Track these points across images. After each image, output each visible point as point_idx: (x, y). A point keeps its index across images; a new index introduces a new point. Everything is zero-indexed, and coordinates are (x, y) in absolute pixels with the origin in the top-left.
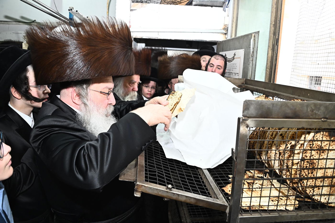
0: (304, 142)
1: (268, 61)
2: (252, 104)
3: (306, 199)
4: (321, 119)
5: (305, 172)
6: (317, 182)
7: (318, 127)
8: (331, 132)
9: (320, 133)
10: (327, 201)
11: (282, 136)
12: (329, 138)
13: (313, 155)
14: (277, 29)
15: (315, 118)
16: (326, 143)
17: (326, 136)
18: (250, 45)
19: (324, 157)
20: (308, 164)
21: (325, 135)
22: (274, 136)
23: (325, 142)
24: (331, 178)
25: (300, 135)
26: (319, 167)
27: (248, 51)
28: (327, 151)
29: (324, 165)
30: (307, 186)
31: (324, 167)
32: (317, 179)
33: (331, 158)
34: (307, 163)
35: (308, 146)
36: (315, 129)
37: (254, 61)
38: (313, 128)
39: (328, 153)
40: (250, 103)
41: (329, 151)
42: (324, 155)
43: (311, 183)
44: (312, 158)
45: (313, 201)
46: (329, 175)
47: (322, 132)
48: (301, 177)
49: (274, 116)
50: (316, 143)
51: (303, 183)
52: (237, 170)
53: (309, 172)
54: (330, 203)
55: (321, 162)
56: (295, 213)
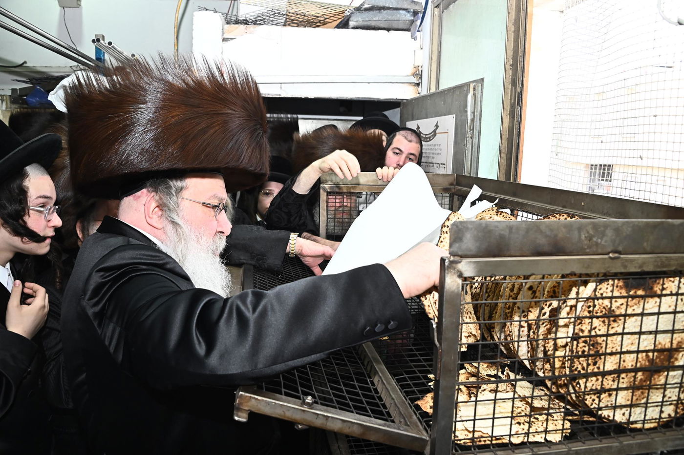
0: (577, 302)
1: (503, 137)
2: (467, 228)
3: (585, 416)
4: (608, 254)
5: (582, 362)
6: (606, 380)
7: (603, 271)
8: (629, 279)
9: (606, 283)
10: (628, 418)
11: (533, 290)
12: (626, 291)
13: (595, 328)
14: (519, 74)
15: (596, 253)
16: (620, 301)
17: (619, 287)
18: (466, 106)
19: (616, 331)
20: (586, 345)
21: (617, 287)
22: (515, 291)
23: (617, 300)
24: (633, 372)
25: (568, 288)
26: (608, 351)
27: (463, 117)
28: (622, 318)
29: (619, 346)
30: (586, 390)
31: (619, 350)
32: (606, 375)
33: (631, 331)
34: (584, 344)
35: (585, 310)
36: (598, 275)
37: (476, 138)
38: (593, 274)
39: (625, 322)
40: (464, 227)
41: (627, 318)
42: (618, 326)
43: (593, 385)
44: (593, 333)
45: (600, 421)
46: (628, 366)
47: (610, 280)
48: (574, 373)
49: (513, 253)
50: (601, 304)
51: (578, 386)
52: (442, 367)
53: (590, 362)
54: (633, 423)
55: (612, 341)
56: (564, 447)
